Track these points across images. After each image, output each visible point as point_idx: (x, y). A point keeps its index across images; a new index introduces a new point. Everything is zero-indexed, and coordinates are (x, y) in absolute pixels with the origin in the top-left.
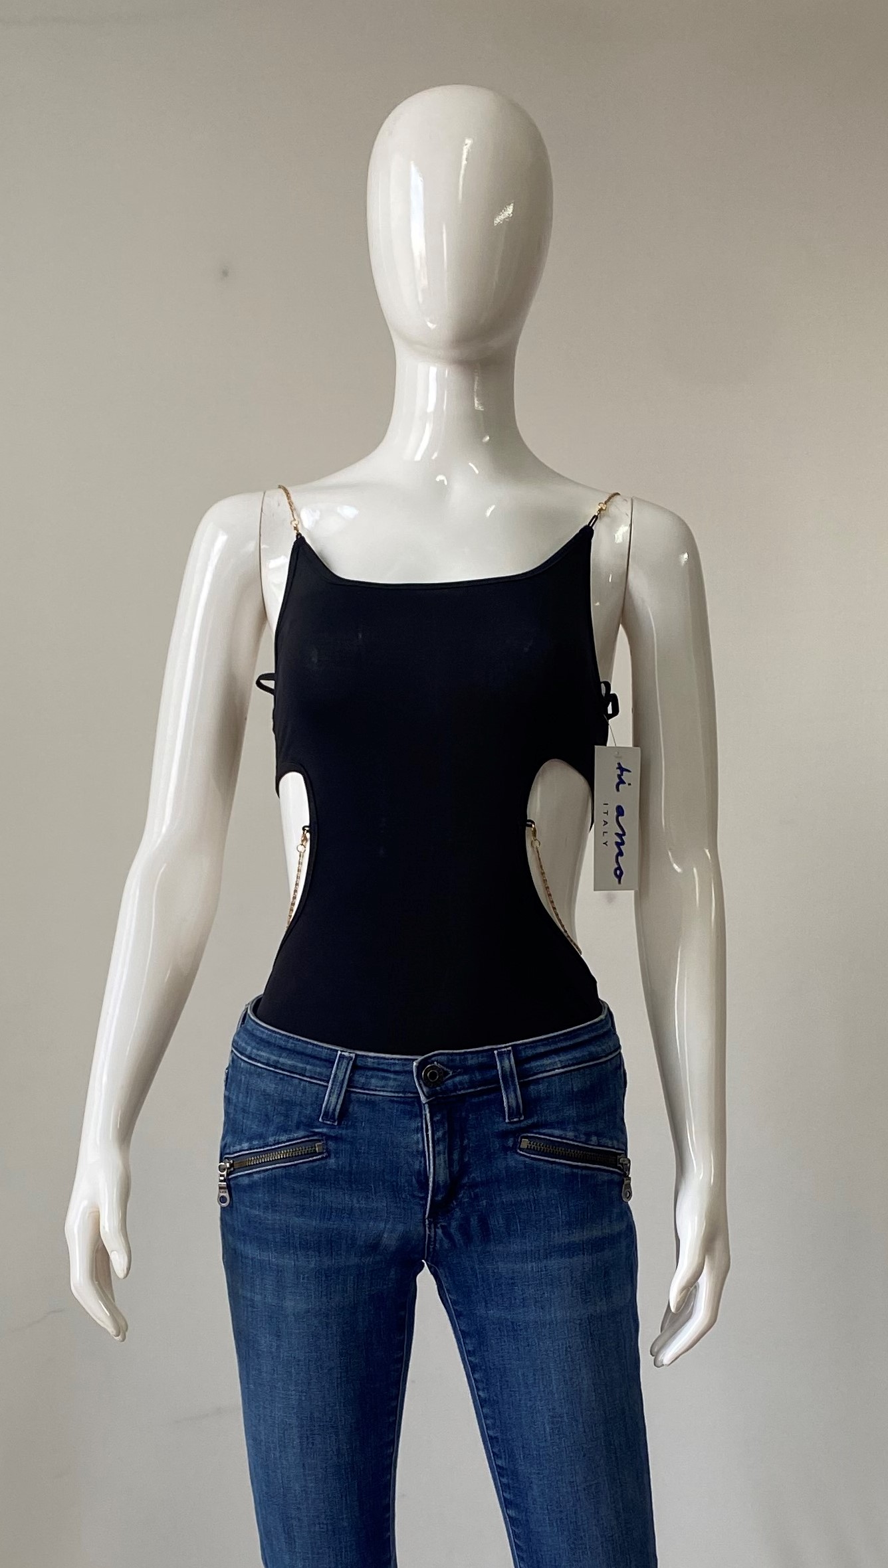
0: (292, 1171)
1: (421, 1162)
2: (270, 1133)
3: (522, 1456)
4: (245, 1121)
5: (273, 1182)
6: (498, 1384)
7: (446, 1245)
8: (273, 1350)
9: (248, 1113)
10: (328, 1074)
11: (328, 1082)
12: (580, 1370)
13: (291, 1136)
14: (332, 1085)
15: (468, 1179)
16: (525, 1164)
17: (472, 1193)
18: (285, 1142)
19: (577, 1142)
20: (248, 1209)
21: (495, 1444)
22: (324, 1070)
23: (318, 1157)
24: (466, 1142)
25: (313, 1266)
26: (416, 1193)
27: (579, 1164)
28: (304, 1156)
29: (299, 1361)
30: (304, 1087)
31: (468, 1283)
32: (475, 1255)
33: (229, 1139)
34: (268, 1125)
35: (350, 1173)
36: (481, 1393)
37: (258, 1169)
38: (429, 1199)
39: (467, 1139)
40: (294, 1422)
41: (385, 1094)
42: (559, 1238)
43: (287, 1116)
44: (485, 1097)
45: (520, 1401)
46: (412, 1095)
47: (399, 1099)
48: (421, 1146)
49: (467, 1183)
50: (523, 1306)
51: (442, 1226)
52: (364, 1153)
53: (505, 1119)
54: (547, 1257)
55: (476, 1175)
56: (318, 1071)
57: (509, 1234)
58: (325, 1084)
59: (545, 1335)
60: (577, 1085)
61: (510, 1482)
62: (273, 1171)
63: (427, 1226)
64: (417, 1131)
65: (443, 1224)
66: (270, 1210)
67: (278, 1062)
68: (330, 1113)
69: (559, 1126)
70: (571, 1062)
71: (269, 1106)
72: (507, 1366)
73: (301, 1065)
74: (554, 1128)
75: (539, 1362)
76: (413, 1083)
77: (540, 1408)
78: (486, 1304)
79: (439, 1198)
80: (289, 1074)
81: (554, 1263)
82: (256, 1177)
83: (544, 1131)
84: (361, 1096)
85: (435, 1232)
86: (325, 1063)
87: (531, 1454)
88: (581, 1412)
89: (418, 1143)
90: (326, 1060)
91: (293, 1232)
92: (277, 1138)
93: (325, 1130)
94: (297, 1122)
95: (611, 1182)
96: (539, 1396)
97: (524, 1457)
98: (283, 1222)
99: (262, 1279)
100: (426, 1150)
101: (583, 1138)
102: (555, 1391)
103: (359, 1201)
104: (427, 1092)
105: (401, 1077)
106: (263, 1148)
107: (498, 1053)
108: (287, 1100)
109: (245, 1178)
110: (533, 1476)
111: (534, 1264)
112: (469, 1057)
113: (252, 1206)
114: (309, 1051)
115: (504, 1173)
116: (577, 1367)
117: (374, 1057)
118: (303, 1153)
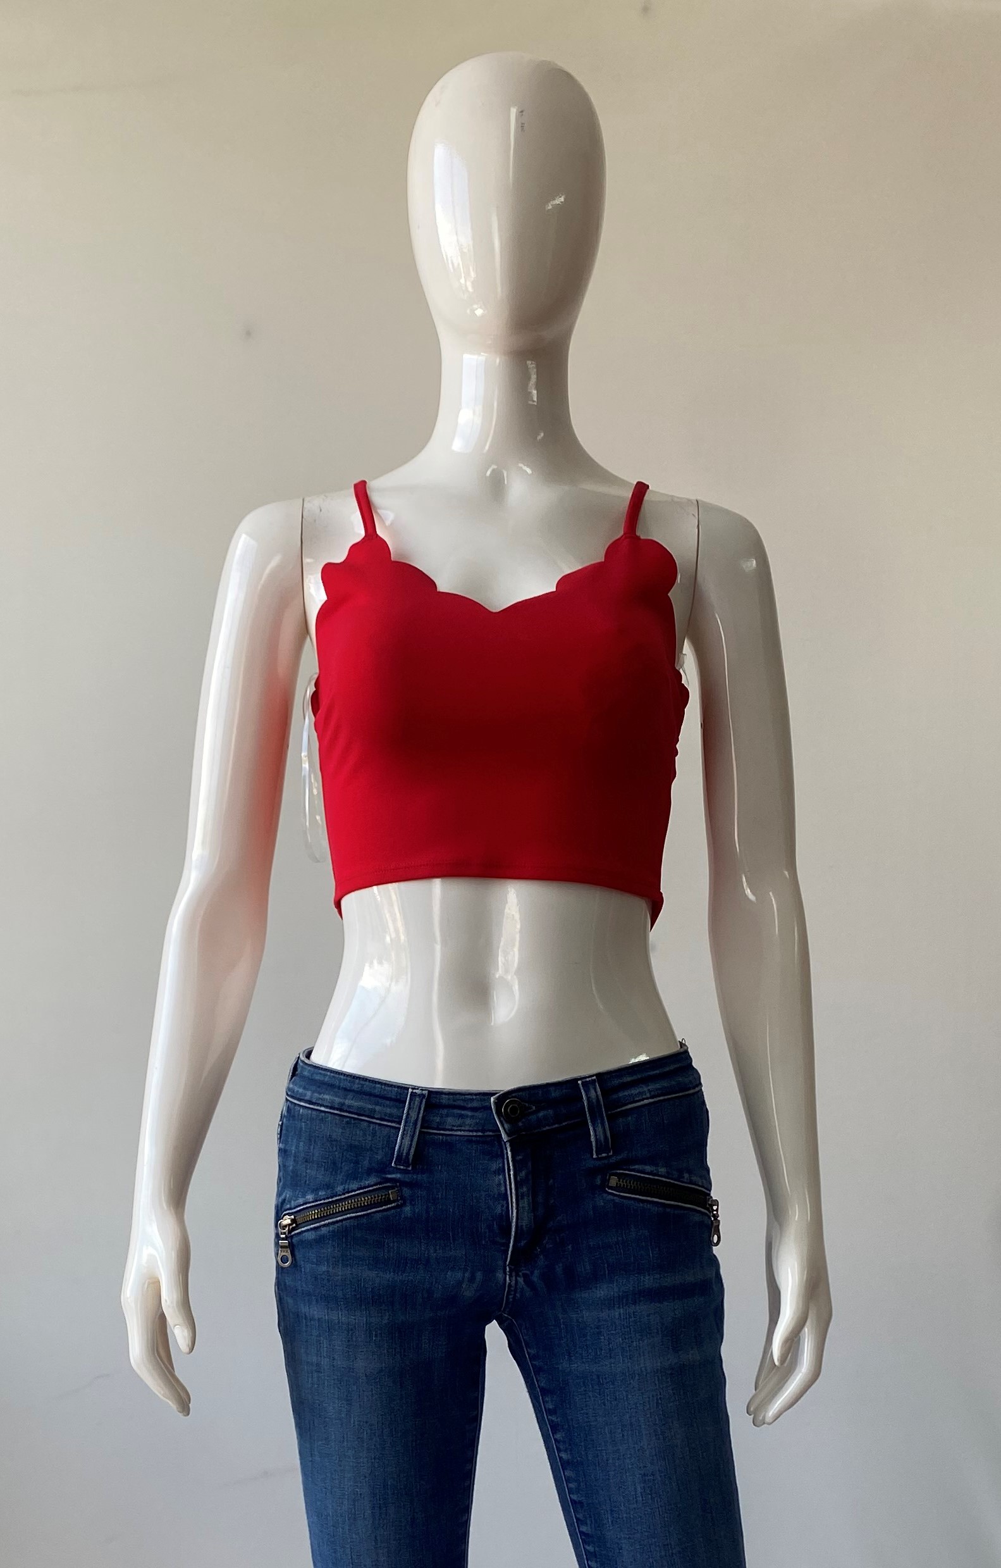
0: (364, 1220)
1: (503, 1206)
2: (339, 1182)
3: (610, 1520)
4: (308, 1171)
5: (343, 1235)
6: (582, 1444)
7: (528, 1293)
9: (313, 1162)
10: (399, 1114)
11: (401, 1125)
12: (673, 1424)
13: (363, 1183)
14: (405, 1126)
15: (554, 1223)
16: (613, 1203)
17: (558, 1238)
18: (355, 1191)
19: (669, 1178)
20: (314, 1266)
22: (394, 1111)
23: (393, 1205)
24: (551, 1181)
25: (385, 1322)
26: (498, 1239)
27: (672, 1203)
28: (377, 1205)
29: (371, 1425)
30: (373, 1130)
31: (550, 1335)
32: (559, 1304)
34: (336, 1173)
35: (427, 1221)
36: (564, 1455)
37: (327, 1222)
38: (510, 1246)
39: (553, 1178)
41: (461, 1133)
42: (648, 1281)
43: (356, 1163)
44: (570, 1133)
45: (607, 1460)
46: (491, 1133)
48: (503, 1189)
49: (552, 1227)
50: (611, 1357)
51: (522, 1273)
52: (442, 1198)
53: (592, 1155)
54: (636, 1302)
55: (562, 1218)
56: (390, 1112)
57: (596, 1279)
58: (397, 1126)
59: (634, 1387)
61: (597, 1549)
62: (344, 1222)
63: (508, 1273)
64: (499, 1171)
65: (525, 1272)
66: (340, 1265)
67: (344, 1104)
68: (404, 1157)
69: (651, 1162)
70: (659, 1092)
72: (592, 1424)
73: (370, 1107)
74: (646, 1164)
76: (492, 1120)
77: (630, 1466)
79: (523, 1243)
80: (356, 1116)
81: (643, 1309)
82: (324, 1230)
83: (633, 1167)
84: (437, 1136)
85: (516, 1279)
86: (395, 1103)
87: (621, 1517)
89: (499, 1185)
90: (396, 1100)
91: (365, 1287)
92: (347, 1187)
93: (398, 1176)
94: (368, 1168)
96: (628, 1453)
97: (612, 1522)
98: (354, 1276)
100: (509, 1194)
101: (676, 1175)
102: (646, 1447)
103: (436, 1250)
104: (509, 1130)
105: (478, 1114)
106: (332, 1198)
107: (582, 1083)
108: (355, 1146)
109: (310, 1233)
110: (623, 1541)
111: (622, 1310)
112: (552, 1089)
113: (319, 1263)
114: (376, 1092)
115: (592, 1213)
116: (669, 1420)
117: (449, 1094)
118: (375, 1201)
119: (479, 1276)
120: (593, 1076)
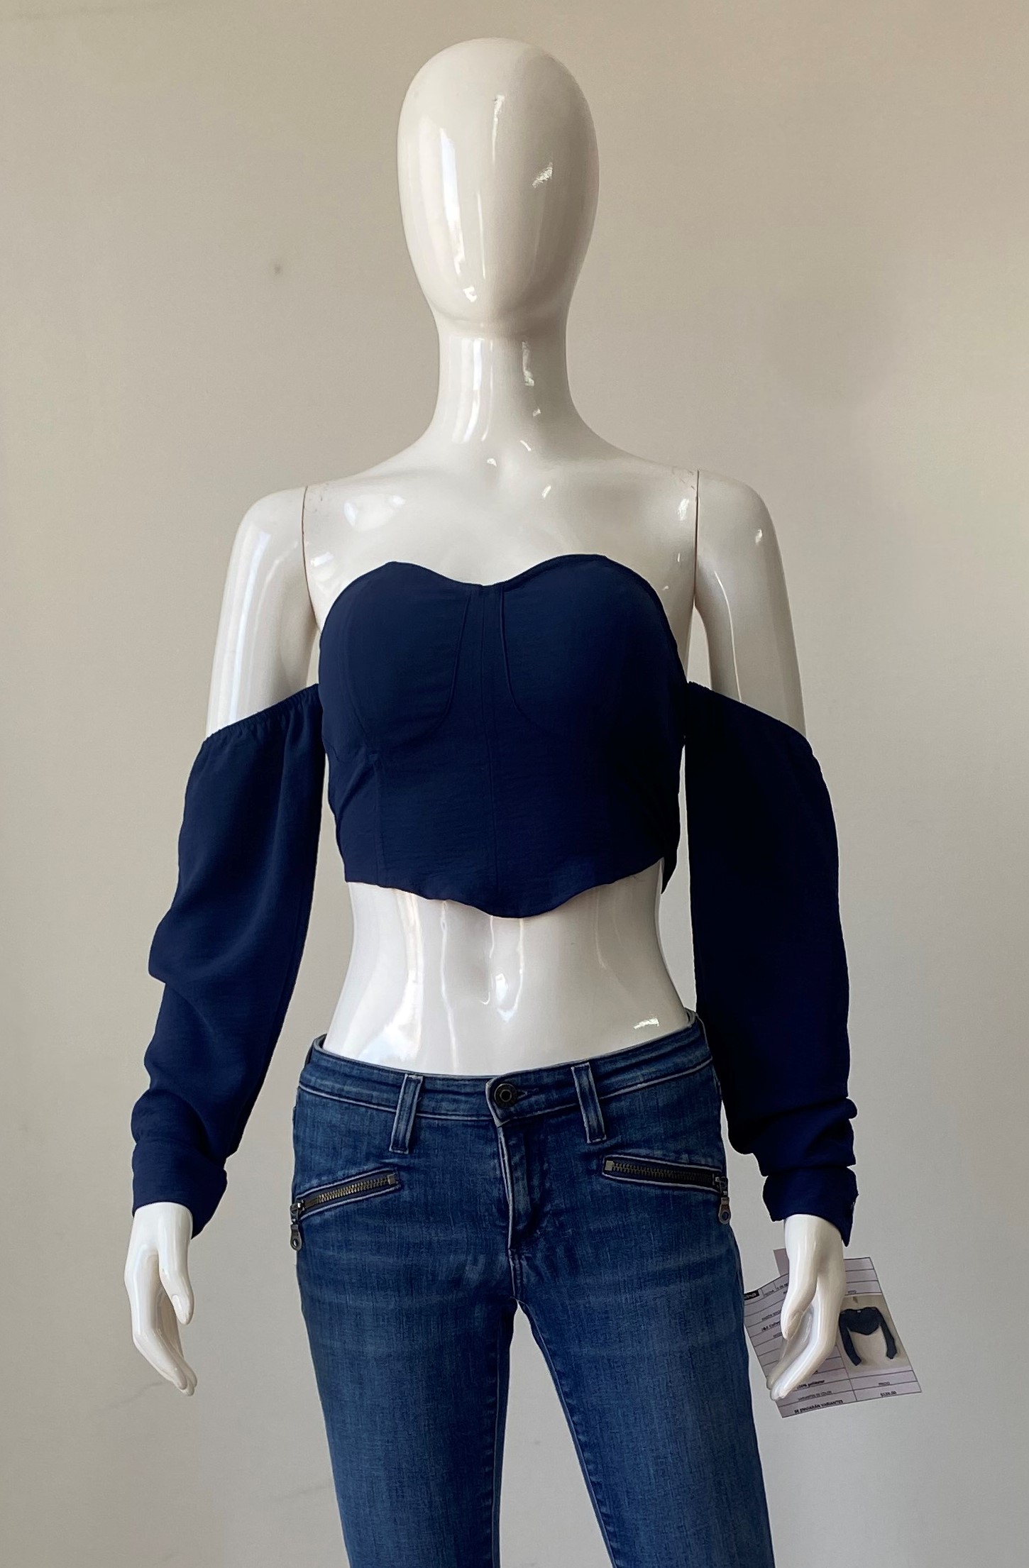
0: (364, 1205)
1: (499, 1190)
2: (339, 1168)
3: (626, 1501)
4: (312, 1156)
5: (345, 1219)
6: (598, 1426)
7: (534, 1278)
8: (357, 1399)
9: (316, 1148)
10: (395, 1099)
11: (396, 1109)
12: (683, 1407)
13: (362, 1169)
14: (400, 1111)
15: (552, 1206)
16: (612, 1187)
17: (557, 1223)
18: (354, 1176)
19: (666, 1161)
20: (322, 1250)
21: (599, 1490)
22: (392, 1096)
23: (391, 1189)
24: (546, 1165)
25: (391, 1307)
26: (497, 1223)
27: (670, 1184)
28: (375, 1190)
29: (383, 1408)
30: (372, 1116)
31: (559, 1319)
32: (565, 1290)
33: (298, 1180)
34: (337, 1159)
35: (426, 1204)
36: (580, 1437)
37: (329, 1207)
38: (510, 1228)
39: (548, 1162)
40: (381, 1473)
41: (457, 1118)
42: (653, 1265)
43: (355, 1147)
44: (564, 1117)
45: (622, 1443)
46: (486, 1118)
48: (498, 1172)
49: (550, 1210)
50: (620, 1341)
51: (526, 1258)
52: (439, 1183)
53: (586, 1140)
54: (641, 1286)
55: (559, 1202)
56: (385, 1097)
57: (599, 1264)
58: (393, 1111)
60: (662, 1099)
61: (617, 1530)
62: (345, 1207)
63: (510, 1256)
64: (493, 1158)
65: (527, 1255)
66: (345, 1249)
67: (343, 1090)
68: (400, 1142)
69: (646, 1145)
70: (654, 1076)
72: (605, 1406)
73: (368, 1092)
74: (640, 1147)
75: (639, 1399)
76: (486, 1106)
77: (643, 1449)
78: (580, 1341)
79: (520, 1227)
80: (354, 1102)
81: (649, 1294)
82: (327, 1215)
83: (629, 1151)
84: (432, 1121)
85: (520, 1264)
86: (393, 1088)
87: (636, 1498)
88: (687, 1452)
89: (494, 1169)
90: (393, 1085)
91: (369, 1270)
92: (346, 1172)
93: (396, 1160)
94: (366, 1154)
95: (706, 1202)
96: (641, 1436)
97: (629, 1502)
98: (358, 1261)
99: (341, 1324)
100: (504, 1176)
101: (672, 1156)
103: (438, 1233)
104: (502, 1115)
105: (473, 1100)
106: (333, 1183)
107: (576, 1069)
108: (354, 1131)
109: (316, 1217)
110: (640, 1522)
111: (628, 1295)
112: (545, 1074)
113: (325, 1247)
114: (375, 1077)
115: (589, 1197)
116: (680, 1403)
117: (443, 1079)
118: (374, 1186)
119: (482, 1259)
120: (586, 1062)
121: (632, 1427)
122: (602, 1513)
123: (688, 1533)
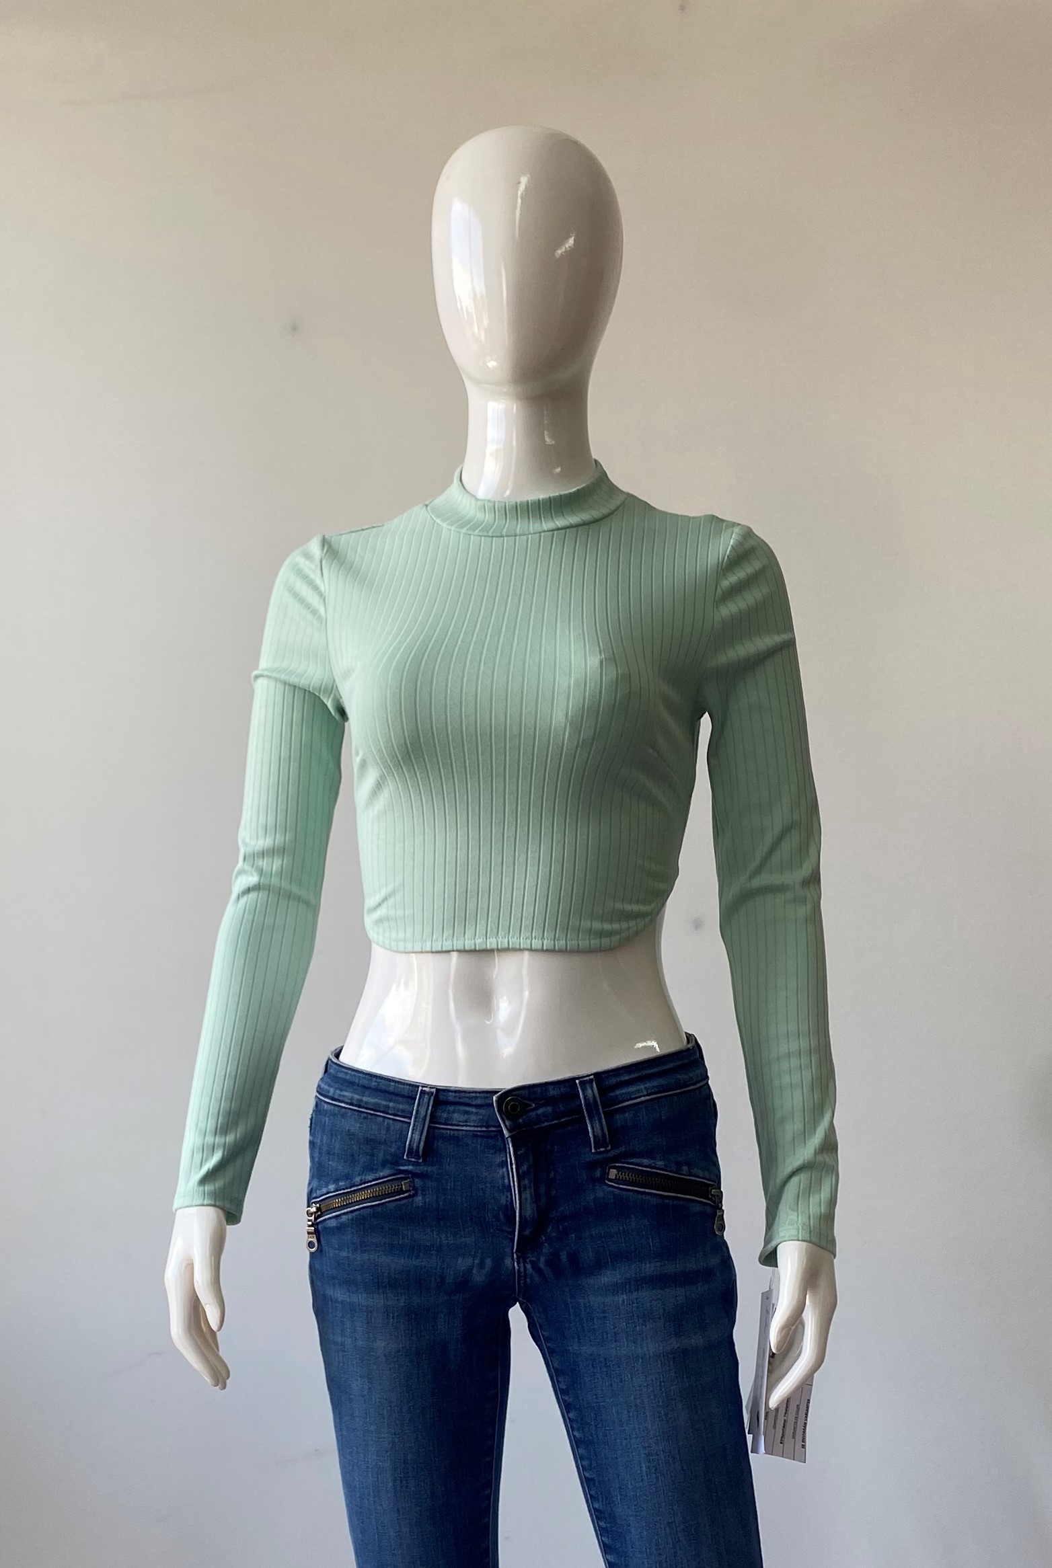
0: (380, 1209)
1: (507, 1197)
2: (357, 1173)
3: (619, 1498)
4: (331, 1163)
5: (362, 1222)
6: (593, 1423)
7: (537, 1279)
8: (365, 1393)
9: (334, 1154)
10: (411, 1110)
11: (411, 1119)
12: (676, 1406)
13: (377, 1175)
14: (415, 1121)
15: (557, 1213)
16: (614, 1195)
17: (561, 1227)
18: (371, 1182)
19: (667, 1171)
20: (337, 1251)
21: (592, 1486)
22: (406, 1107)
23: (406, 1195)
24: (553, 1173)
25: (403, 1304)
26: (504, 1228)
27: (671, 1194)
28: (390, 1195)
29: (390, 1402)
30: (388, 1125)
31: (561, 1318)
32: (567, 1289)
33: (315, 1183)
34: (354, 1165)
35: (438, 1210)
36: (576, 1433)
37: (346, 1211)
38: (516, 1233)
39: (554, 1171)
40: (387, 1464)
41: (468, 1128)
42: (649, 1268)
43: (373, 1155)
44: (570, 1128)
45: (615, 1440)
46: (494, 1129)
47: (482, 1134)
48: (506, 1181)
49: (556, 1216)
50: (616, 1341)
51: (530, 1261)
52: (451, 1189)
53: (591, 1150)
54: (638, 1288)
55: (565, 1208)
56: (401, 1108)
57: (600, 1267)
58: (409, 1121)
59: (638, 1370)
60: (664, 1112)
61: (608, 1525)
62: (361, 1211)
63: (515, 1260)
64: (502, 1165)
65: (532, 1259)
66: (359, 1250)
67: (362, 1100)
68: (415, 1148)
69: (649, 1155)
70: (656, 1090)
71: (354, 1146)
72: (602, 1404)
73: (384, 1103)
74: (643, 1157)
75: (632, 1398)
76: (495, 1117)
78: (579, 1339)
79: (527, 1232)
80: (372, 1112)
81: (646, 1296)
82: (344, 1218)
83: (632, 1161)
84: (444, 1132)
85: (525, 1267)
86: (408, 1099)
87: (628, 1495)
88: (679, 1449)
89: (503, 1177)
90: (408, 1097)
91: (382, 1271)
92: (362, 1178)
93: (410, 1168)
94: (383, 1161)
95: (703, 1214)
96: (634, 1433)
97: (621, 1499)
98: (372, 1261)
99: (352, 1322)
100: (512, 1185)
101: (674, 1167)
102: (650, 1427)
103: (448, 1237)
104: (510, 1126)
105: (482, 1111)
106: (351, 1188)
107: (580, 1082)
108: (371, 1139)
109: (332, 1220)
110: (631, 1518)
111: (625, 1297)
112: (551, 1088)
113: (340, 1249)
114: (391, 1089)
115: (593, 1204)
116: (673, 1402)
117: (455, 1091)
118: (390, 1192)
119: (488, 1262)
120: (591, 1075)
121: (625, 1425)
122: (595, 1509)
123: (678, 1529)
